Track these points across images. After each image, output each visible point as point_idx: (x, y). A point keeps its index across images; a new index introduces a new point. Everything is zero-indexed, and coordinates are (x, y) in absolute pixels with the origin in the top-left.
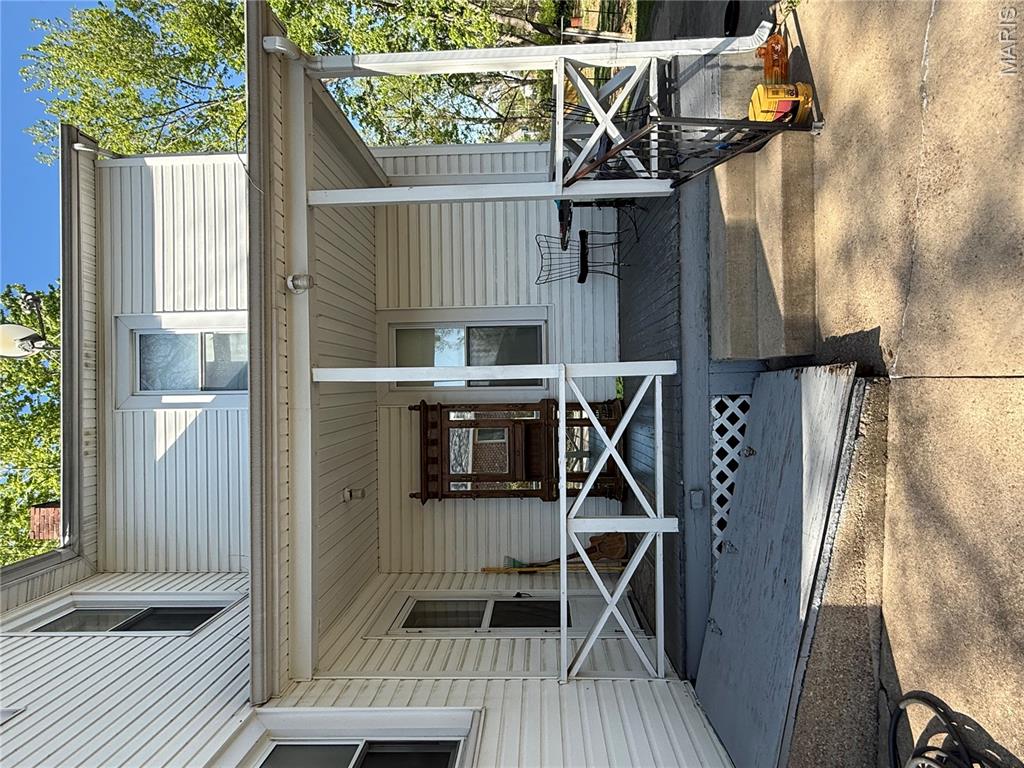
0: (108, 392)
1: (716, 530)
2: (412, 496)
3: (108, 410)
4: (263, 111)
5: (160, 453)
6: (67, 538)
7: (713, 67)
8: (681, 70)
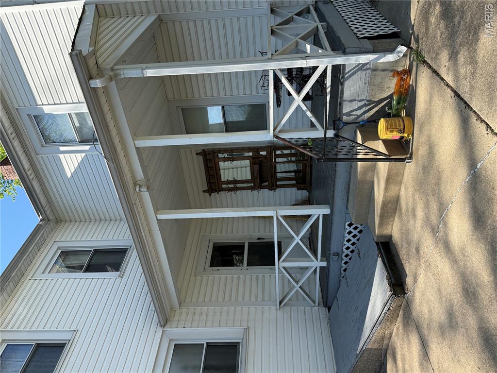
0: (29, 147)
1: (342, 272)
2: (204, 191)
3: (33, 155)
4: (102, 123)
5: (69, 175)
6: (41, 217)
7: (366, 70)
8: (347, 70)
